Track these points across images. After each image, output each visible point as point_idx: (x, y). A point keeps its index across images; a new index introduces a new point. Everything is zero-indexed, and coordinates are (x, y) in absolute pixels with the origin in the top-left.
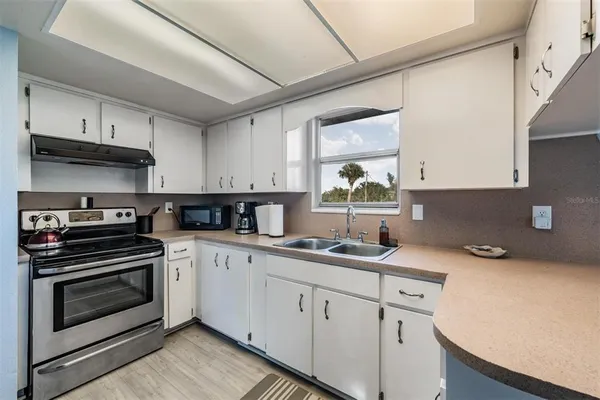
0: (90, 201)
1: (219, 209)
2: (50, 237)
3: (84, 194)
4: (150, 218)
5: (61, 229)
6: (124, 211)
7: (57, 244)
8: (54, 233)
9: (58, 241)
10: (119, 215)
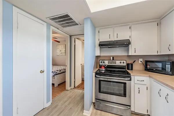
0: (113, 58)
1: (169, 63)
2: (103, 67)
3: (111, 56)
4: (132, 65)
5: (105, 65)
6: (122, 61)
7: (104, 69)
8: (104, 66)
9: (104, 68)
10: (121, 63)
